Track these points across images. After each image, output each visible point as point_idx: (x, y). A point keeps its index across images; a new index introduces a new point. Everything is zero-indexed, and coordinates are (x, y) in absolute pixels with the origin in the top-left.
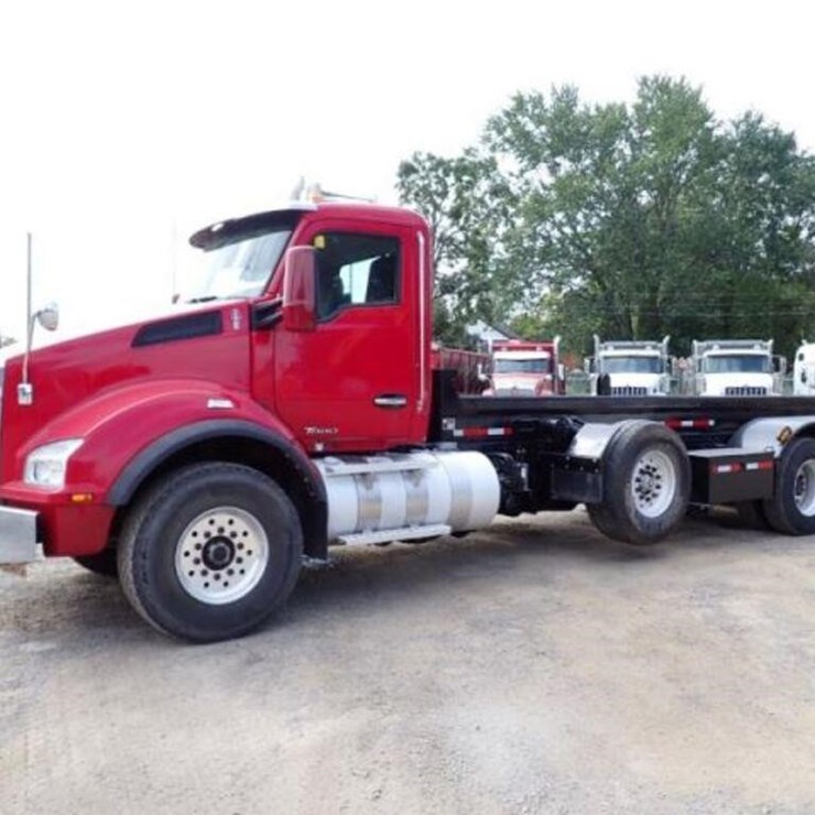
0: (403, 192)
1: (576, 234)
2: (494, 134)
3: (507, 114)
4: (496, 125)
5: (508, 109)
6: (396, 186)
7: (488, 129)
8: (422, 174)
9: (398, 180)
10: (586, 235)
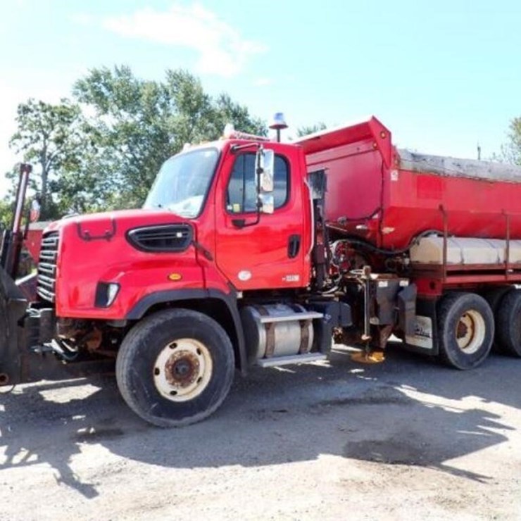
0: (20, 124)
1: (135, 158)
2: (80, 91)
3: (88, 81)
4: (82, 87)
5: (89, 77)
6: (16, 119)
7: (77, 88)
8: (35, 113)
9: (17, 115)
10: (140, 159)
